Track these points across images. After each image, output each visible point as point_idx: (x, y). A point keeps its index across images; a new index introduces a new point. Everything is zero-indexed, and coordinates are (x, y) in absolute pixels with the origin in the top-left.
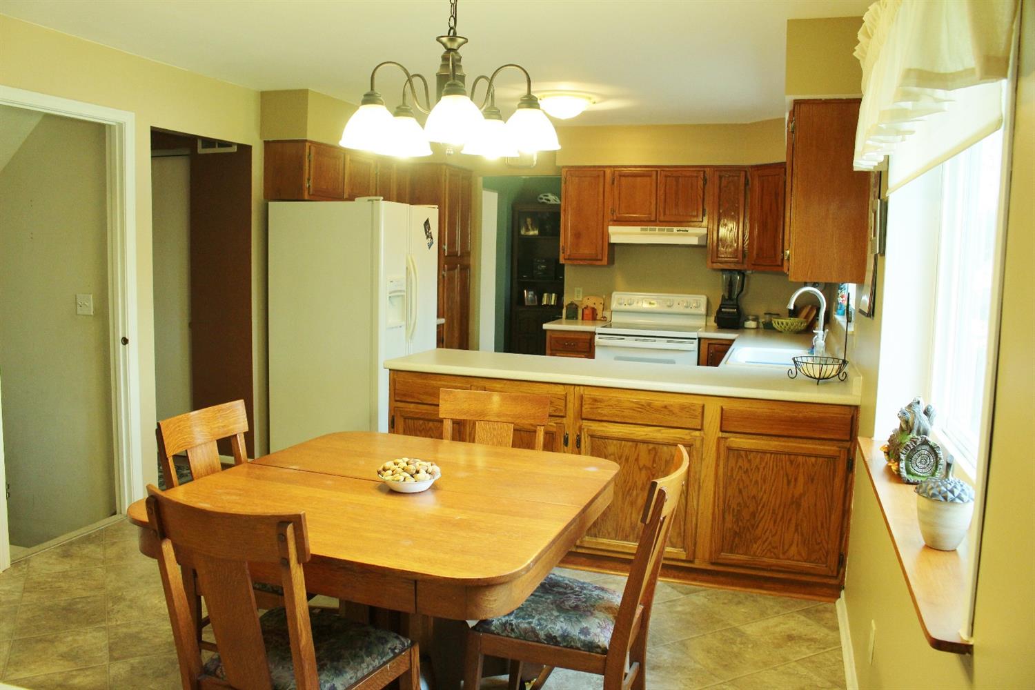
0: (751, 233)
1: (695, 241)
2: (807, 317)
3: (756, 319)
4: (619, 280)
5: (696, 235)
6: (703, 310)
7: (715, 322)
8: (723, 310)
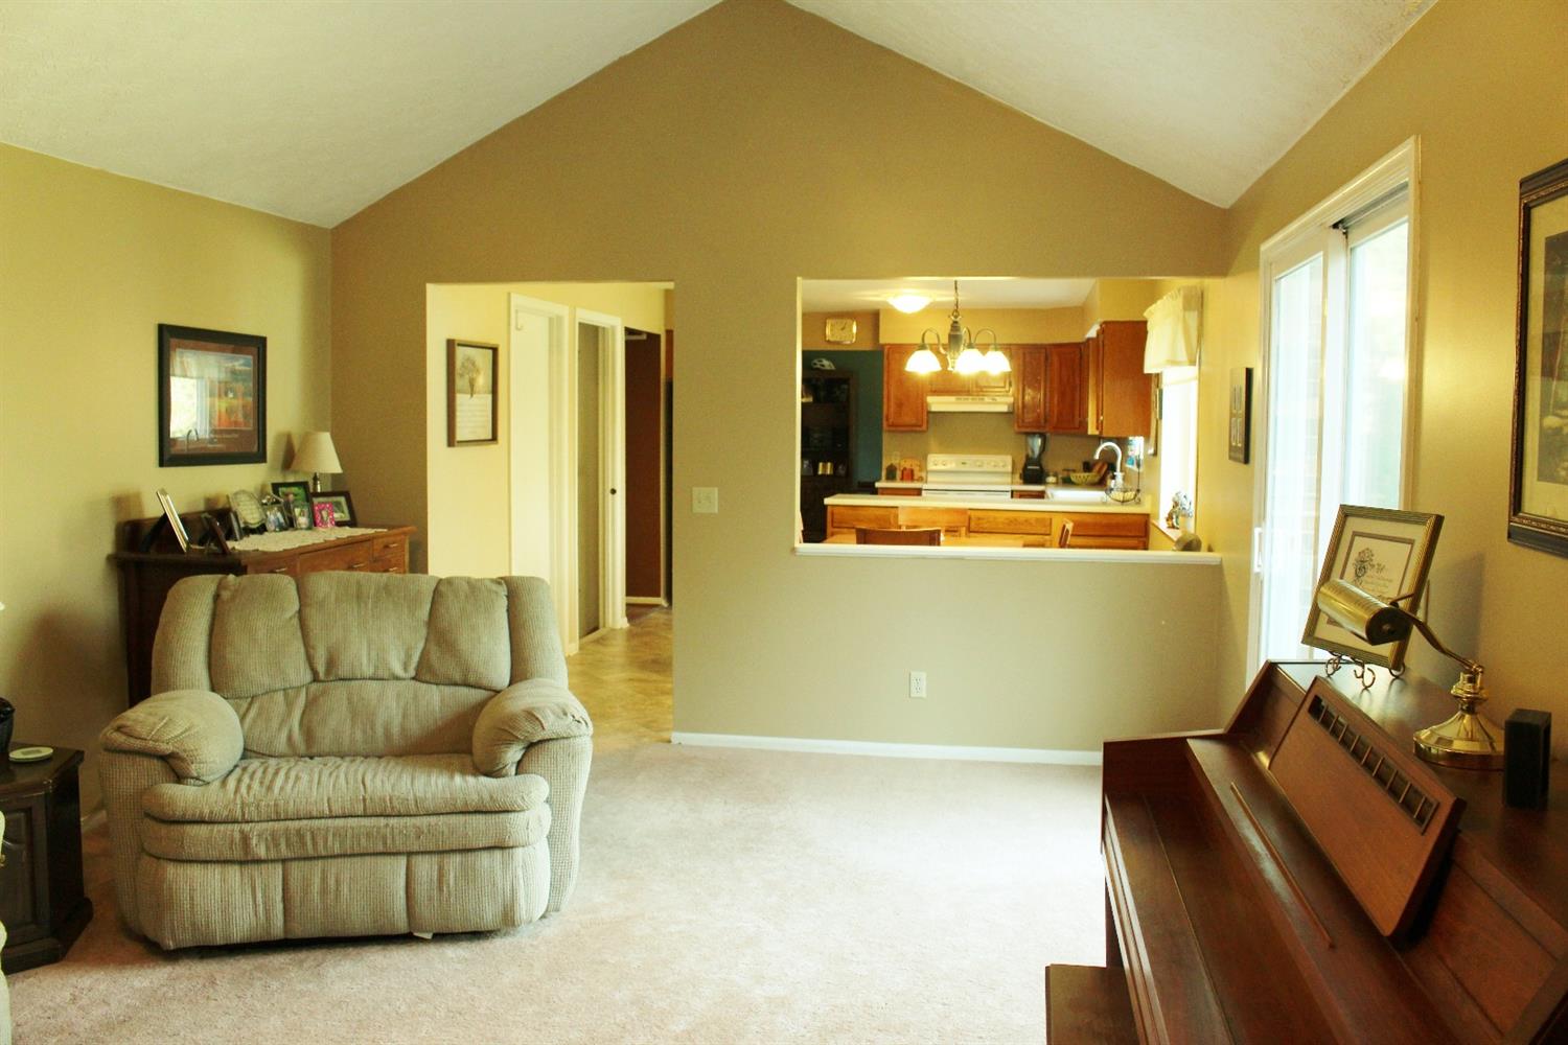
0: (1052, 398)
1: (1005, 409)
2: (1099, 472)
3: (1055, 475)
4: (933, 443)
5: (1006, 403)
6: (1009, 468)
7: (1021, 478)
8: (1029, 467)
